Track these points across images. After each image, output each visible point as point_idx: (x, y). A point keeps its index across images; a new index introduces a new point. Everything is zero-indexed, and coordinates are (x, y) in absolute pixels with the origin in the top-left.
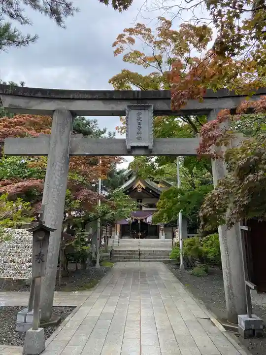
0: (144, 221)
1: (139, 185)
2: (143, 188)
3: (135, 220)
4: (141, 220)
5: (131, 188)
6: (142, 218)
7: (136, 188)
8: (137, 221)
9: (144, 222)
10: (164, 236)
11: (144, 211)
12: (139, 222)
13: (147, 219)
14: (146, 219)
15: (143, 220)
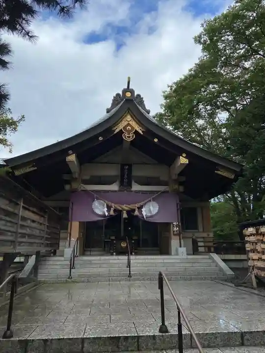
0: (136, 213)
1: (129, 125)
2: (136, 132)
3: (115, 211)
4: (130, 212)
5: (109, 130)
6: (132, 207)
7: (121, 132)
8: (119, 212)
9: (137, 216)
10: (183, 250)
11: (137, 192)
12: (125, 215)
13: (143, 210)
14: (140, 208)
15: (134, 210)
